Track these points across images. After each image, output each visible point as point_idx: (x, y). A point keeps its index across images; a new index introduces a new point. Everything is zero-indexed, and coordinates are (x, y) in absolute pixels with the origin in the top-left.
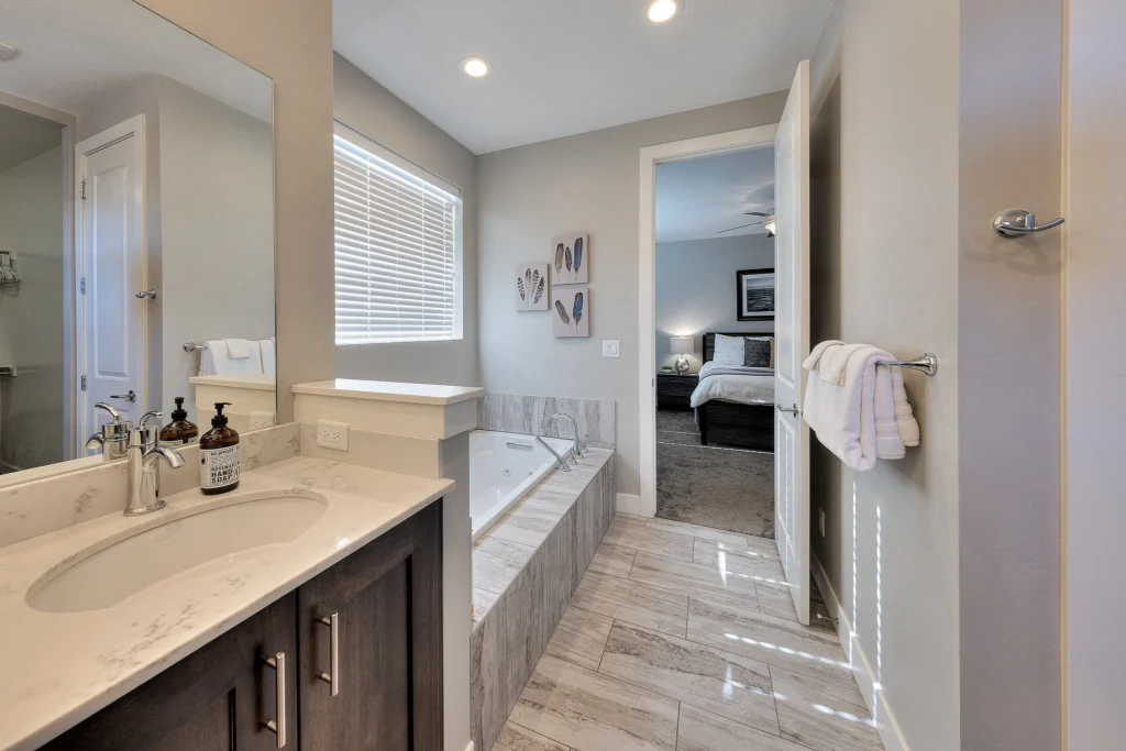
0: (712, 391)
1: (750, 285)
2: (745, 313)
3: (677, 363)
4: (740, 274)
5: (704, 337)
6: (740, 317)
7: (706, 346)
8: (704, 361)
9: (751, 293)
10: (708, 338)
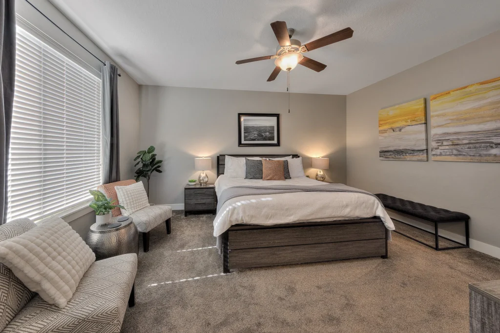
0: (235, 217)
1: (245, 124)
2: (243, 142)
3: (200, 177)
4: (240, 115)
5: (218, 157)
6: (240, 144)
7: (219, 164)
8: (219, 174)
9: (246, 129)
10: (220, 158)
